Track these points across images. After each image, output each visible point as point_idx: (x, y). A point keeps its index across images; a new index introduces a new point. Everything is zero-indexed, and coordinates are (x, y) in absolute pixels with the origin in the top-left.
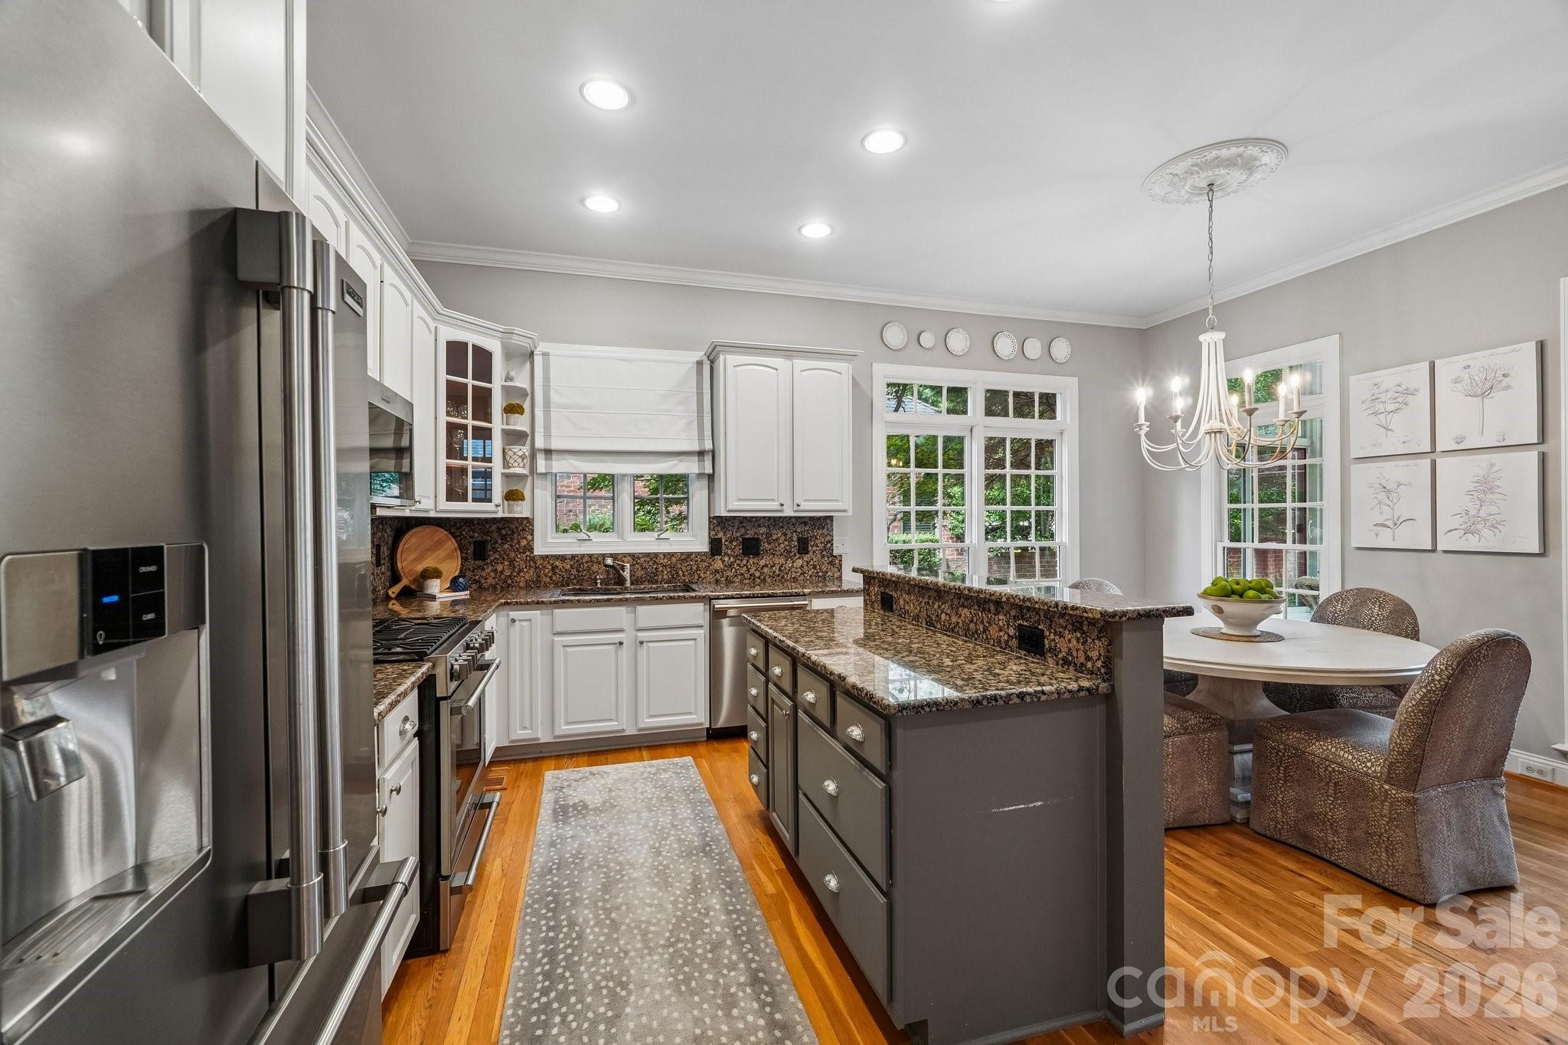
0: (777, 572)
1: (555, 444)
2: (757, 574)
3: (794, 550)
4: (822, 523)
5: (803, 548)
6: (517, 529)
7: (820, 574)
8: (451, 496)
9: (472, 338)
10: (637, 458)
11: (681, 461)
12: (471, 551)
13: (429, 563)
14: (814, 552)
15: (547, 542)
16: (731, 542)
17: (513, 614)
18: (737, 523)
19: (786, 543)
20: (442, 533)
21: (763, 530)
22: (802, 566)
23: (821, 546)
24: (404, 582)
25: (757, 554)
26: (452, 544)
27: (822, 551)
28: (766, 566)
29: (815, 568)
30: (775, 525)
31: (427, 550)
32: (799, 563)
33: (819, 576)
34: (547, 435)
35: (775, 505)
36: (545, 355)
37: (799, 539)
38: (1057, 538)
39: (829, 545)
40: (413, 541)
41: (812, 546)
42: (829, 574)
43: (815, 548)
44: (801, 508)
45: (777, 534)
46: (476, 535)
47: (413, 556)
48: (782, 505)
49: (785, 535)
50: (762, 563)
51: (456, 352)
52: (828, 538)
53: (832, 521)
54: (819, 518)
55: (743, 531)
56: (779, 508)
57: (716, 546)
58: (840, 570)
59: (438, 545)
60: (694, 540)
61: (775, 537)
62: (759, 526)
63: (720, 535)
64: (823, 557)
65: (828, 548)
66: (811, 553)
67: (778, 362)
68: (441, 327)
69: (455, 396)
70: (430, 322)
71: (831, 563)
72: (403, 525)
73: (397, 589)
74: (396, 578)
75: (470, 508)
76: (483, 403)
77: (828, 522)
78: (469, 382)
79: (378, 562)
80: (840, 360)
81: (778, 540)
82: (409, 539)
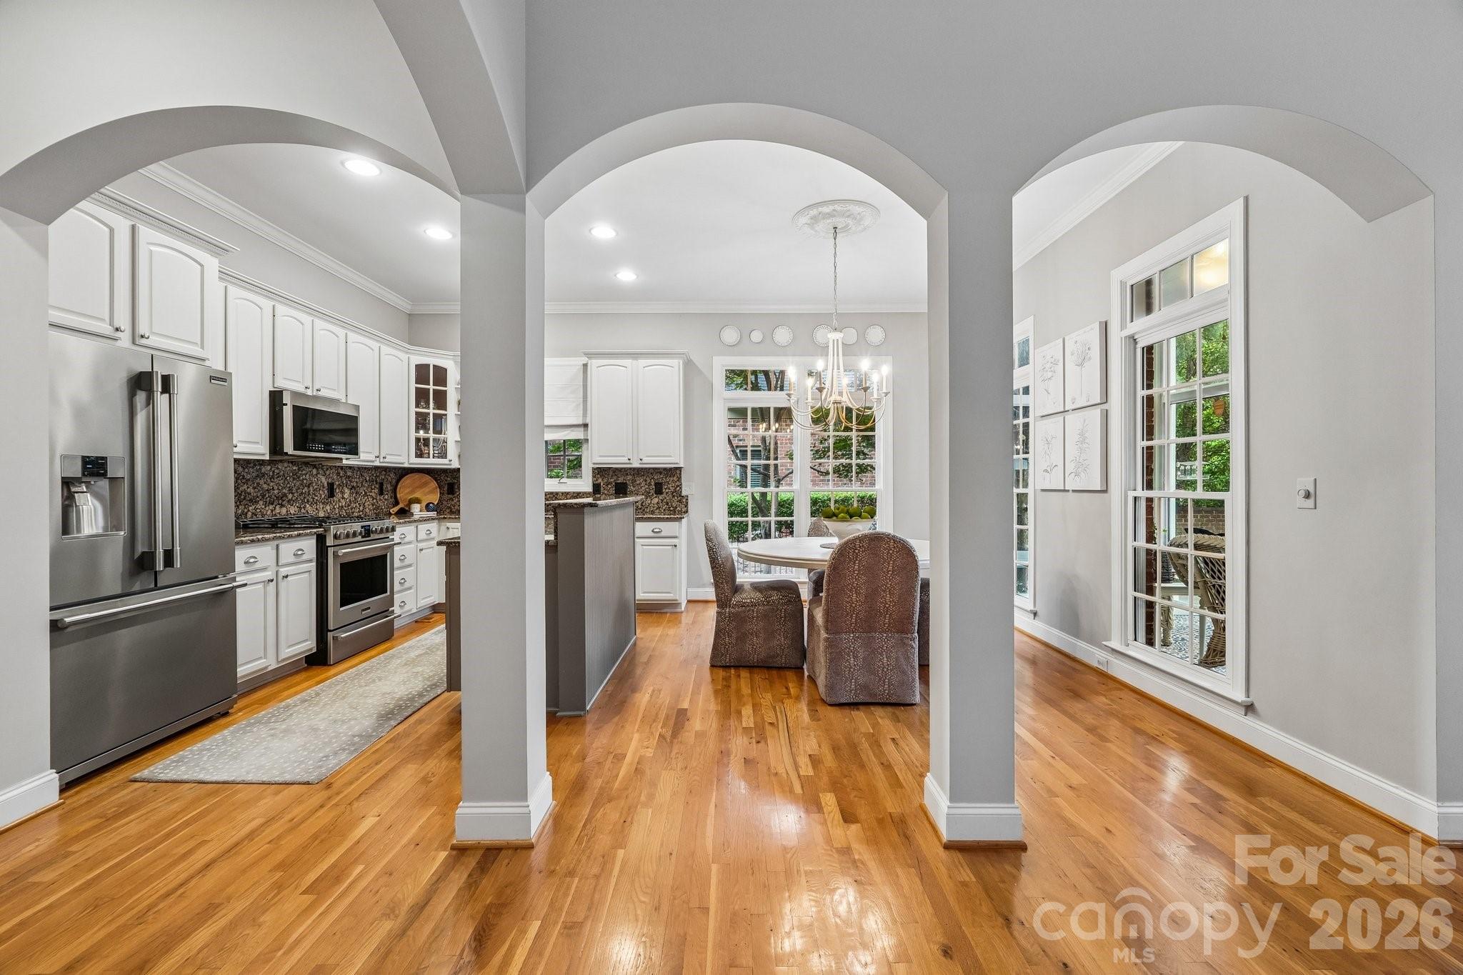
0: (640, 506)
3: (652, 492)
4: (674, 472)
5: (659, 490)
7: (672, 509)
8: (420, 454)
9: (432, 361)
11: (572, 431)
12: (446, 489)
13: (417, 495)
14: (667, 493)
16: (607, 485)
17: (449, 525)
18: (611, 473)
19: (647, 486)
20: (428, 477)
21: (629, 477)
22: (658, 503)
23: (672, 489)
24: (401, 505)
25: (625, 494)
26: (434, 484)
27: (673, 492)
29: (667, 504)
30: (638, 474)
31: (417, 487)
32: (656, 500)
33: (671, 511)
35: (625, 460)
37: (656, 484)
38: (877, 487)
39: (678, 488)
40: (408, 481)
41: (666, 489)
42: (678, 508)
43: (667, 490)
44: (643, 462)
45: (639, 480)
46: (449, 479)
47: (408, 490)
48: (629, 460)
49: (646, 481)
51: (422, 372)
52: (678, 483)
53: (681, 471)
54: (671, 469)
55: (615, 478)
56: (628, 461)
57: (597, 489)
58: (686, 506)
59: (425, 484)
60: (583, 484)
61: (638, 482)
62: (627, 474)
63: (600, 480)
64: (674, 496)
65: (677, 493)
66: (665, 494)
67: (627, 362)
68: (411, 356)
69: (421, 396)
70: (404, 356)
71: (680, 501)
72: (403, 472)
73: (396, 509)
74: (397, 503)
75: (431, 462)
76: (441, 400)
77: (678, 472)
78: (431, 387)
79: (381, 493)
80: (672, 358)
81: (641, 483)
82: (406, 481)
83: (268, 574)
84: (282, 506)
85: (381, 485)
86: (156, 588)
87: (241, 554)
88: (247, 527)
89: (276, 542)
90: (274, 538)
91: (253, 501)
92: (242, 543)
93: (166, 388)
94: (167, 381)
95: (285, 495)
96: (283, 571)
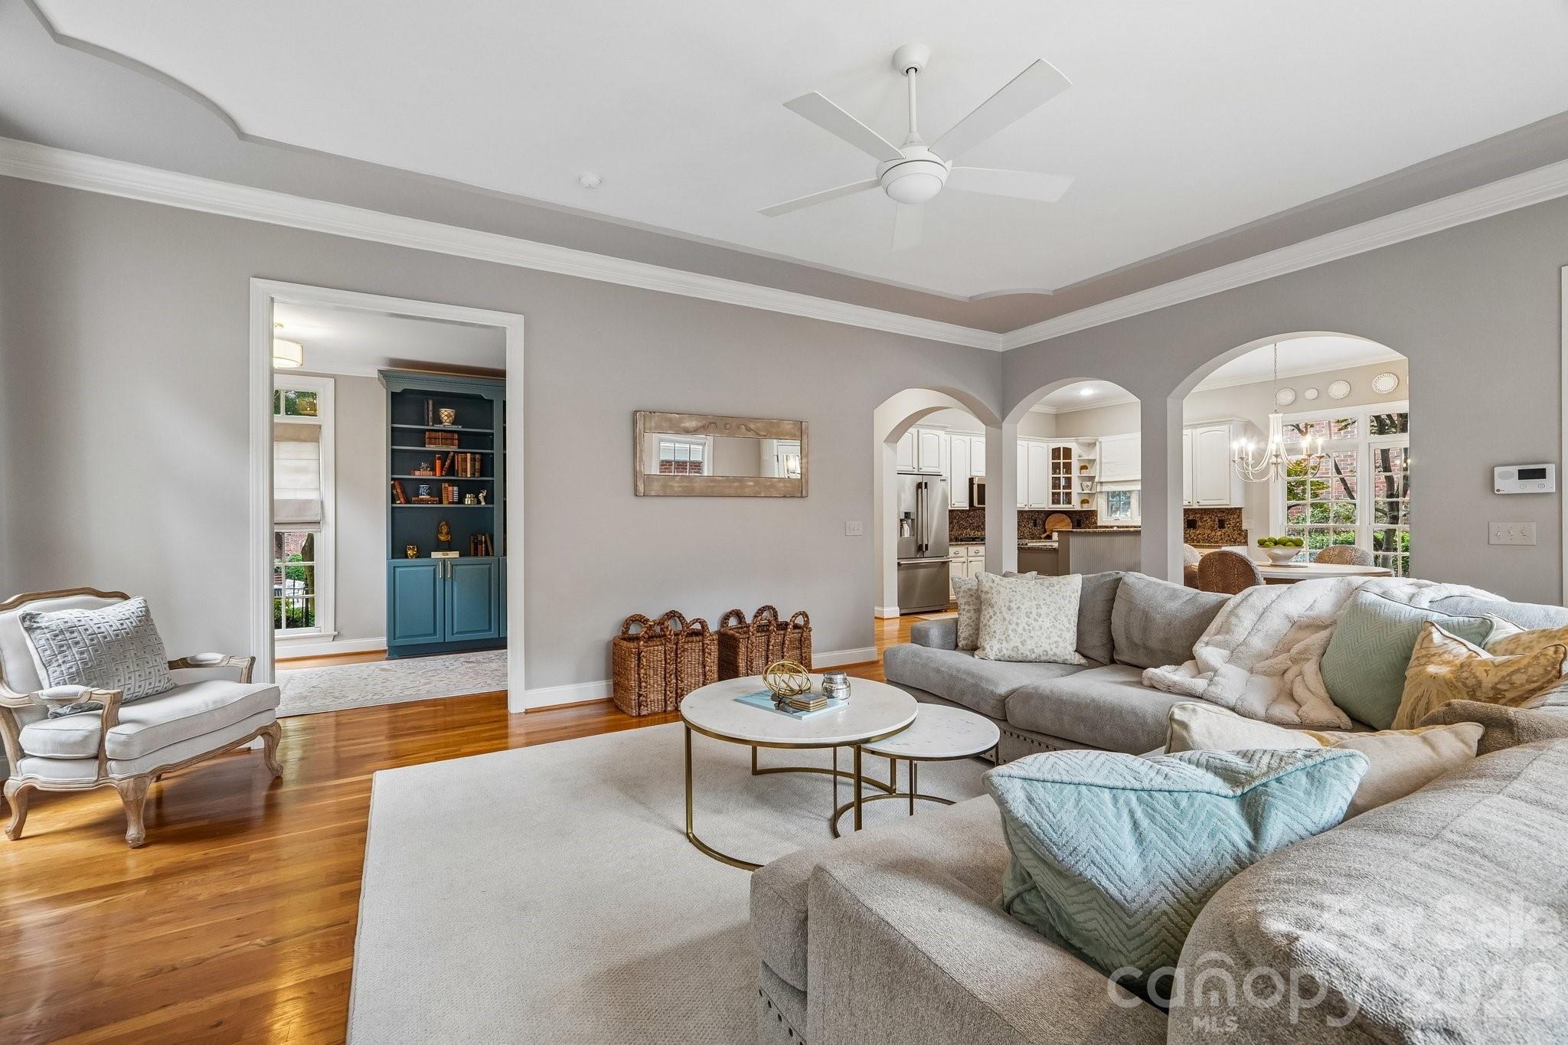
0: (1206, 538)
1: (1103, 480)
2: (1195, 538)
3: (1217, 526)
4: (1237, 512)
5: (1222, 525)
6: (1092, 514)
7: (1232, 540)
8: (1053, 503)
9: (1062, 445)
10: (1122, 484)
12: (1076, 523)
13: (1056, 527)
14: (1229, 527)
15: (1104, 519)
19: (1212, 522)
20: (1063, 516)
21: (1198, 515)
22: (1221, 535)
23: (1233, 525)
24: (1047, 533)
25: (1195, 528)
26: (1068, 520)
27: (1235, 527)
28: (1200, 534)
29: (1229, 536)
30: (1206, 513)
31: (1055, 522)
32: (1219, 533)
34: (1100, 476)
35: (1187, 503)
36: (1100, 442)
37: (1219, 521)
39: (1239, 524)
41: (1228, 524)
42: (1238, 540)
43: (1230, 525)
44: (1200, 504)
45: (1206, 518)
46: (1071, 516)
47: (1051, 524)
48: (1190, 502)
49: (1211, 518)
50: (1198, 532)
51: (1056, 453)
52: (1238, 520)
53: (1241, 511)
54: (1232, 509)
56: (1189, 504)
58: (1245, 538)
59: (1063, 521)
62: (1196, 513)
64: (1234, 530)
65: (1238, 527)
66: (1227, 528)
68: (1049, 444)
69: (1056, 468)
70: (1044, 445)
71: (1239, 534)
72: (1050, 513)
73: (1045, 535)
74: (1045, 531)
75: (1062, 507)
76: (1068, 467)
77: (1238, 511)
78: (1062, 461)
79: (1035, 525)
80: (1225, 424)
81: (1206, 520)
82: (1051, 518)
83: (963, 560)
84: (978, 531)
85: (1035, 521)
86: (923, 557)
87: (952, 550)
88: (956, 539)
89: (966, 546)
90: (966, 544)
91: (966, 528)
92: (953, 545)
93: (926, 487)
94: (926, 484)
95: (980, 526)
96: (970, 559)
